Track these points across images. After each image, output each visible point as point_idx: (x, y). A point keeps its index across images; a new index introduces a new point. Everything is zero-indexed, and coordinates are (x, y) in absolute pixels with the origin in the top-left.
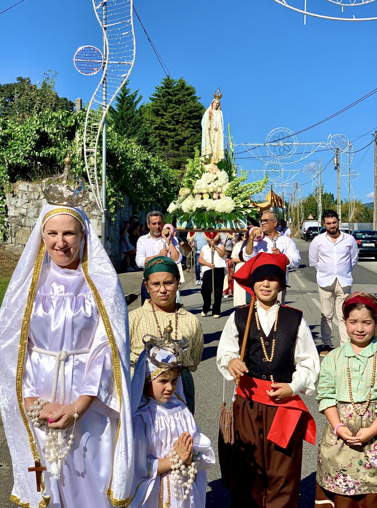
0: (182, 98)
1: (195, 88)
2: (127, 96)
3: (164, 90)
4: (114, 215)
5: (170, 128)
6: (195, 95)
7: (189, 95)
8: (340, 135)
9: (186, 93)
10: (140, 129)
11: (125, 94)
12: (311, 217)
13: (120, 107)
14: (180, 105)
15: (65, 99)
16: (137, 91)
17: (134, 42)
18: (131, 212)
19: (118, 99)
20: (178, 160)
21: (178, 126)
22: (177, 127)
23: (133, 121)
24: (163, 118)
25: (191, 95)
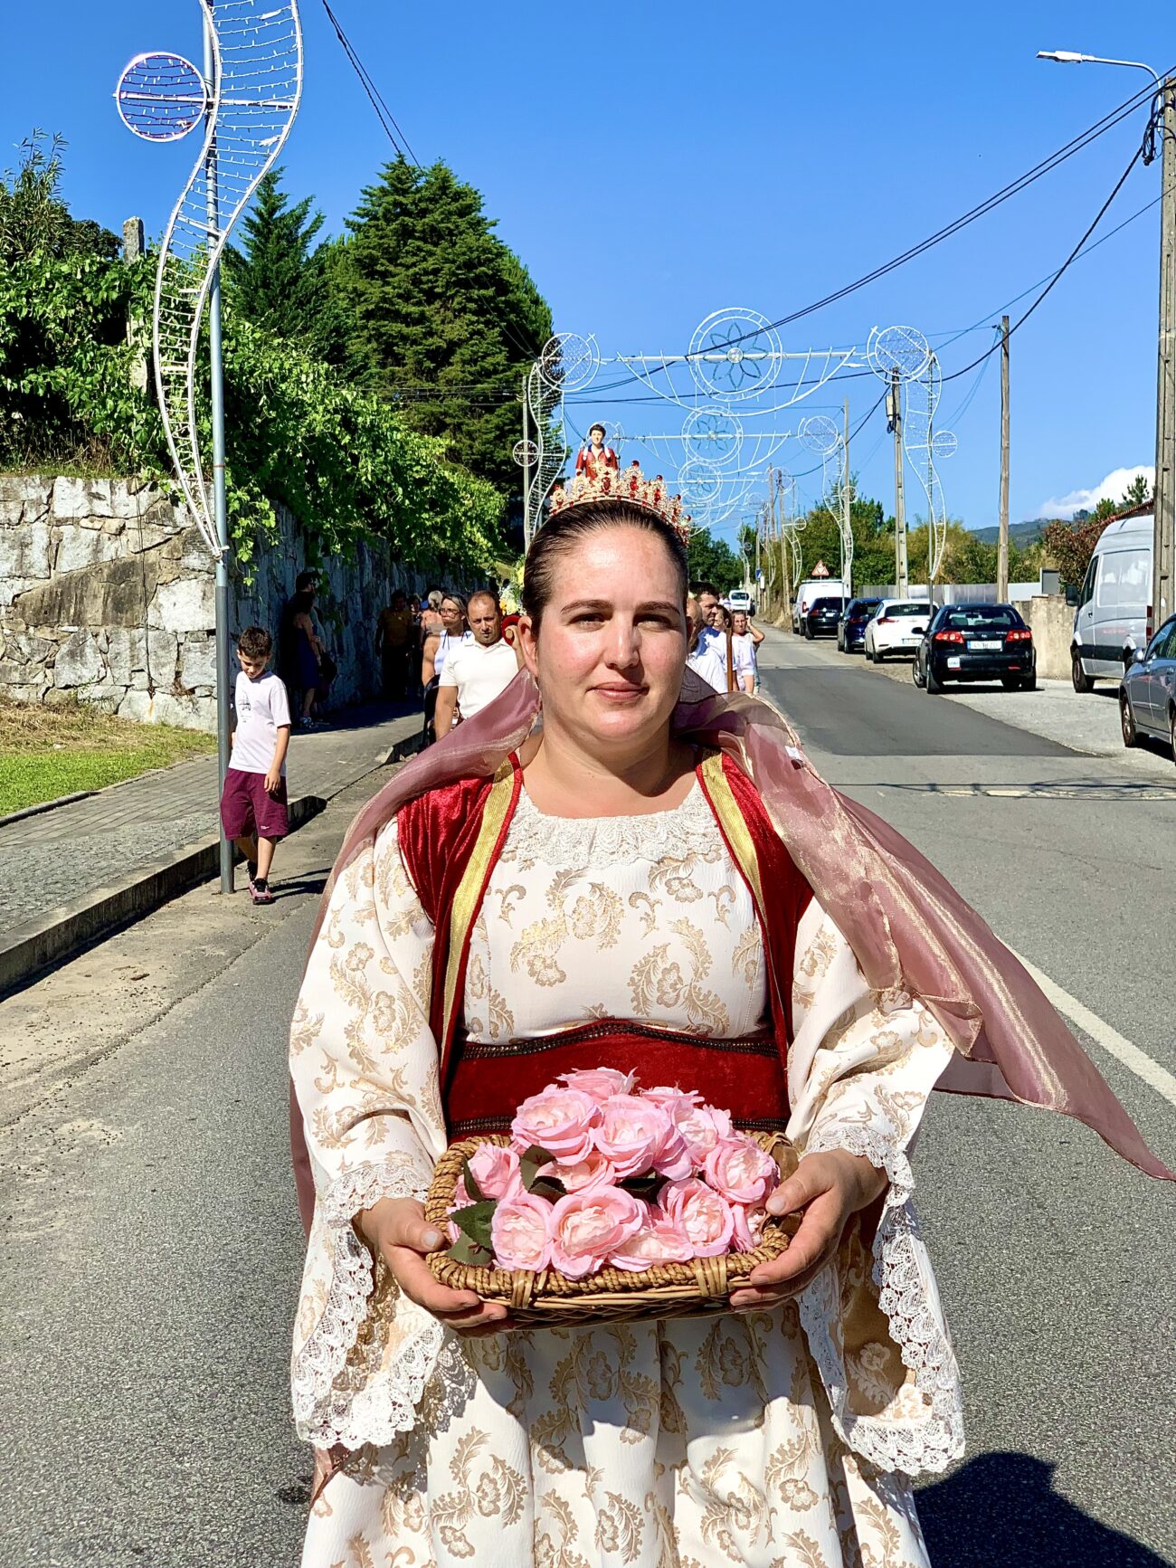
0: (442, 222)
1: (479, 193)
2: (277, 215)
3: (390, 199)
4: (252, 568)
5: (409, 314)
6: (480, 215)
7: (464, 212)
8: (902, 330)
9: (454, 206)
10: (318, 316)
11: (272, 211)
12: (820, 569)
13: (258, 248)
14: (436, 245)
15: (93, 225)
16: (307, 202)
17: (298, 40)
18: (301, 559)
19: (251, 224)
20: (435, 409)
21: (432, 306)
22: (428, 310)
23: (298, 291)
24: (388, 284)
25: (470, 213)
